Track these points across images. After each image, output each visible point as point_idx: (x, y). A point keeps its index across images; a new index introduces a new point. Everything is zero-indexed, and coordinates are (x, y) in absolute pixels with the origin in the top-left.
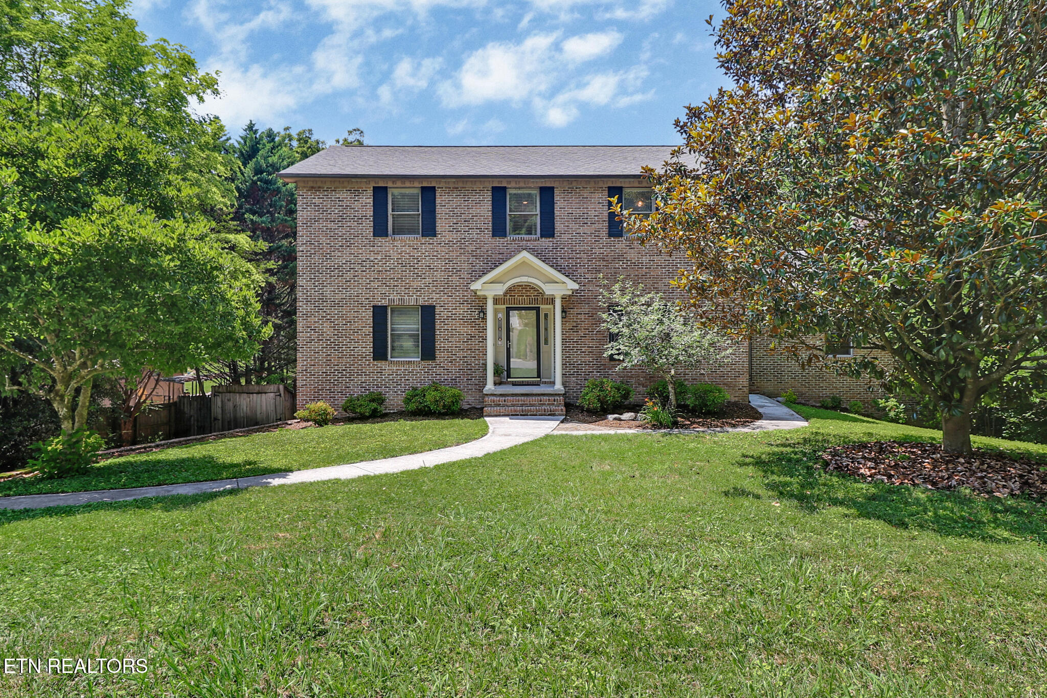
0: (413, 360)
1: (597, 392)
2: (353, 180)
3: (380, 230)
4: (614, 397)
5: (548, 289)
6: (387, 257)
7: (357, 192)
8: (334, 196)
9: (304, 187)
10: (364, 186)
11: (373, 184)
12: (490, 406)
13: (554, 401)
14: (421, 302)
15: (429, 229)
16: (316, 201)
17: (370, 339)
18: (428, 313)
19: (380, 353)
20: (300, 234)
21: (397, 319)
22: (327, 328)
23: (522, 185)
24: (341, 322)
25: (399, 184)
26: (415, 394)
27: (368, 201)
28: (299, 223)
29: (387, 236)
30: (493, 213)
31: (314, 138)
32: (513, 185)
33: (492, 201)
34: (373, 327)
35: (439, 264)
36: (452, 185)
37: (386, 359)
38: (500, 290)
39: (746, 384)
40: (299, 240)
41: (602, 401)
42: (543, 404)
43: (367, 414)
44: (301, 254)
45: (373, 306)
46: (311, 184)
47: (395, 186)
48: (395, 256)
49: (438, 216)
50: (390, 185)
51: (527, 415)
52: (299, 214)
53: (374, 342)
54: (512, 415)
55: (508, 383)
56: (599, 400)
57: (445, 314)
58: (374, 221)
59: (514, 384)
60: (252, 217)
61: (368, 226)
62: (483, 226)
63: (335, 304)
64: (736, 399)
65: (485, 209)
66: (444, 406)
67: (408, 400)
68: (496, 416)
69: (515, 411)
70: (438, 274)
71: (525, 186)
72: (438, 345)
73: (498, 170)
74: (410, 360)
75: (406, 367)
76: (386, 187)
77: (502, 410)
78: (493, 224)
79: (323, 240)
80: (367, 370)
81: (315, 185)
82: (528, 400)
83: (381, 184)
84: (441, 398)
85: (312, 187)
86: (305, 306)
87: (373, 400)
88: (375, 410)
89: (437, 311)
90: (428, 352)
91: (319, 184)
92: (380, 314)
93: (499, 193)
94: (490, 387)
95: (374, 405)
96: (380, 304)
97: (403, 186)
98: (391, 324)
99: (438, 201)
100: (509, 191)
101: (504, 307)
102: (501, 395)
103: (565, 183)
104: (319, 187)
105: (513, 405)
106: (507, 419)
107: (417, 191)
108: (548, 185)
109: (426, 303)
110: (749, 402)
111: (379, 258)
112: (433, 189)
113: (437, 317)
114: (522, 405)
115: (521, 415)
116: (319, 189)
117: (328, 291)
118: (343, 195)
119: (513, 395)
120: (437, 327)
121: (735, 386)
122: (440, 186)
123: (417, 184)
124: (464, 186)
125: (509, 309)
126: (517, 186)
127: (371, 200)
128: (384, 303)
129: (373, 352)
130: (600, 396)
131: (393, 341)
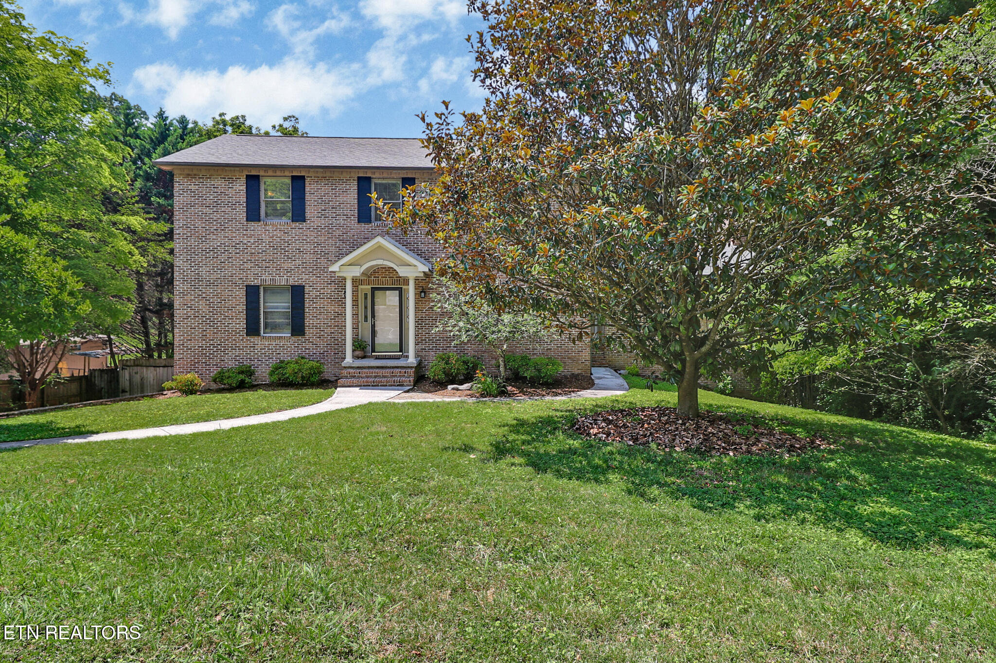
0: (283, 335)
1: (442, 365)
2: (226, 168)
3: (253, 215)
4: (458, 369)
5: (402, 272)
6: (260, 240)
7: (231, 180)
8: (209, 182)
9: (181, 174)
10: (237, 174)
11: (246, 173)
12: (346, 377)
13: (405, 372)
14: (291, 282)
15: (299, 214)
16: (192, 187)
17: (243, 316)
18: (297, 293)
19: (253, 329)
20: (176, 218)
21: (270, 298)
22: (202, 305)
23: (385, 175)
24: (216, 300)
25: (270, 173)
26: (281, 366)
27: (241, 188)
28: (176, 208)
29: (259, 221)
30: (358, 201)
31: (247, 123)
32: (377, 175)
33: (358, 189)
34: (246, 305)
35: (308, 247)
36: (320, 175)
37: (258, 334)
38: (357, 272)
39: (588, 358)
40: (176, 223)
41: (447, 373)
42: (394, 376)
43: (234, 385)
44: (177, 236)
45: (246, 286)
46: (186, 172)
47: (266, 174)
48: (267, 239)
49: (308, 203)
50: (261, 173)
51: (378, 386)
52: (176, 199)
53: (247, 319)
54: (364, 386)
55: (372, 357)
56: (444, 373)
57: (314, 293)
58: (247, 207)
59: (377, 358)
60: (158, 200)
61: (241, 213)
62: (349, 213)
63: (209, 284)
64: (580, 371)
65: (352, 197)
66: (303, 377)
67: (272, 373)
68: (349, 386)
69: (367, 382)
70: (307, 257)
71: (389, 176)
72: (307, 323)
73: (365, 161)
74: (281, 335)
75: (277, 342)
76: (259, 176)
77: (355, 380)
78: (359, 211)
79: (199, 224)
80: (241, 344)
81: (191, 173)
82: (381, 372)
83: (254, 173)
84: (299, 370)
85: (189, 175)
86: (181, 285)
87: (242, 372)
88: (242, 381)
89: (306, 291)
90: (298, 328)
91: (195, 172)
92: (252, 293)
93: (364, 183)
94: (349, 360)
95: (242, 377)
96: (253, 284)
97: (275, 174)
98: (264, 303)
99: (307, 189)
100: (374, 181)
101: (369, 287)
102: (358, 368)
103: (425, 175)
104: (195, 175)
105: (367, 377)
106: (357, 389)
107: (288, 181)
108: (410, 176)
109: (296, 284)
110: (591, 374)
111: (252, 241)
112: (303, 178)
113: (306, 296)
114: (375, 377)
115: (372, 386)
116: (194, 176)
117: (204, 271)
118: (218, 182)
119: (369, 368)
120: (307, 305)
121: (578, 360)
122: (310, 175)
123: (287, 173)
124: (332, 175)
125: (374, 290)
126: (381, 176)
127: (244, 188)
128: (257, 282)
129: (247, 328)
130: (444, 368)
131: (265, 318)
